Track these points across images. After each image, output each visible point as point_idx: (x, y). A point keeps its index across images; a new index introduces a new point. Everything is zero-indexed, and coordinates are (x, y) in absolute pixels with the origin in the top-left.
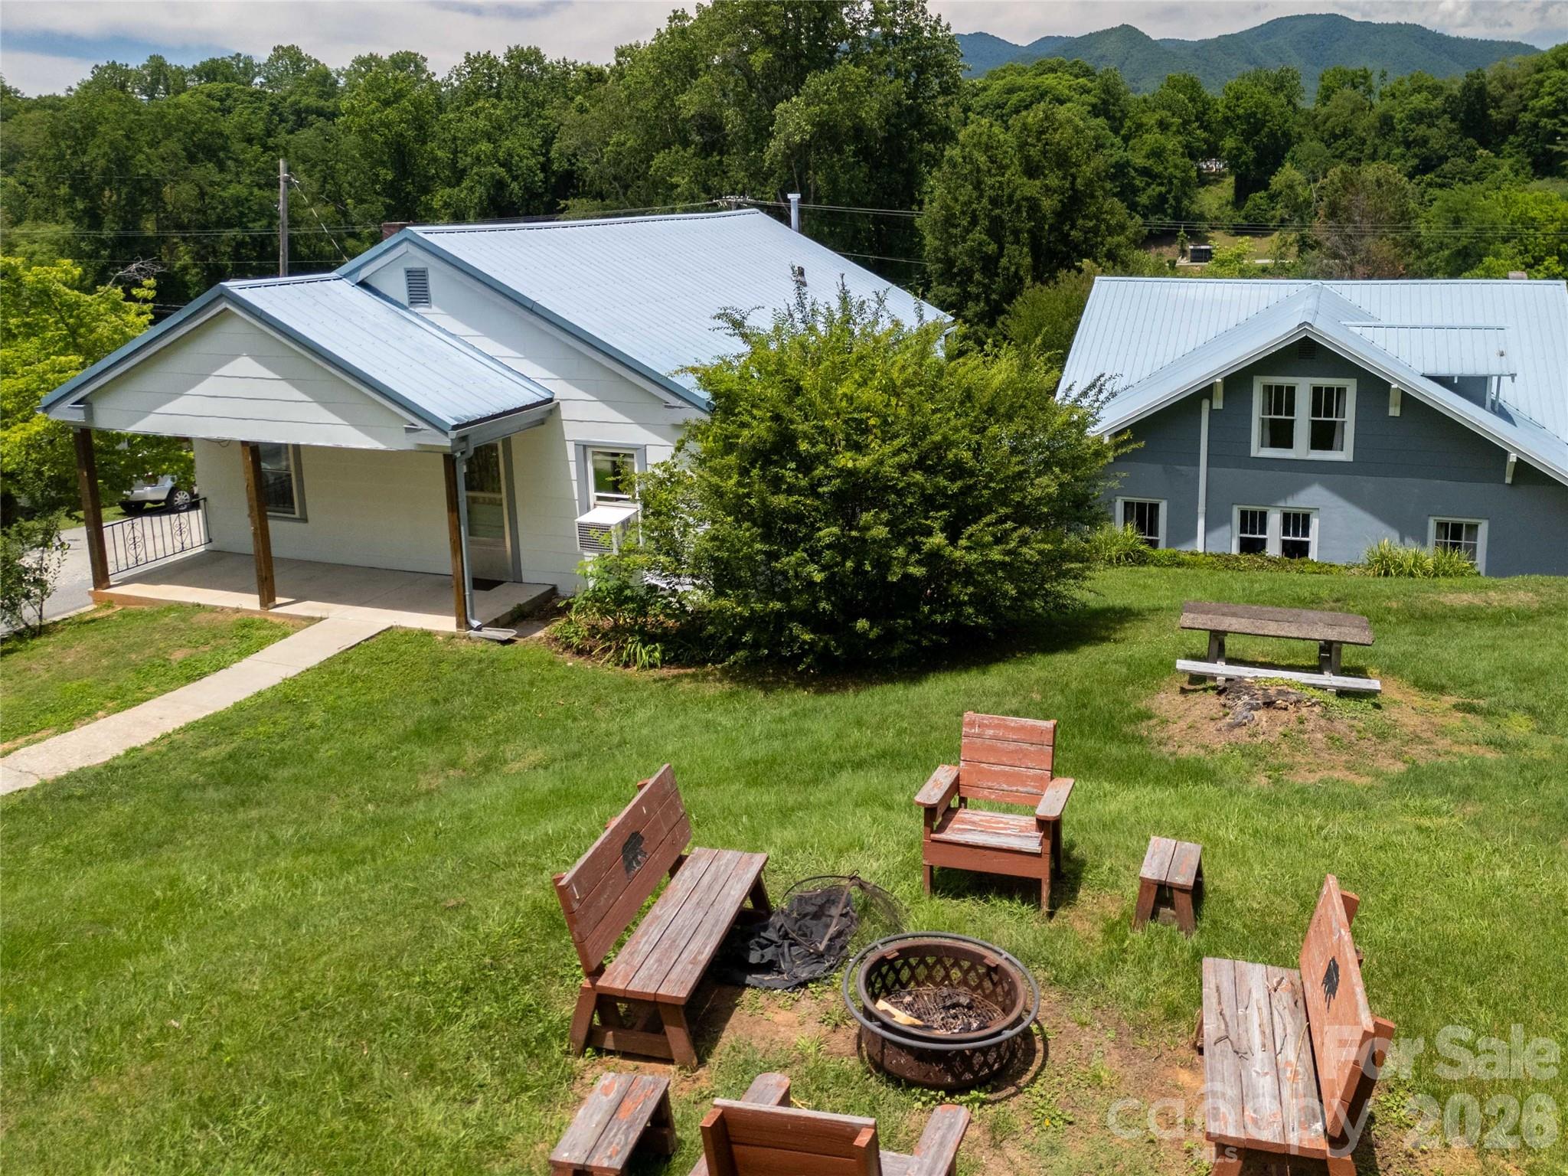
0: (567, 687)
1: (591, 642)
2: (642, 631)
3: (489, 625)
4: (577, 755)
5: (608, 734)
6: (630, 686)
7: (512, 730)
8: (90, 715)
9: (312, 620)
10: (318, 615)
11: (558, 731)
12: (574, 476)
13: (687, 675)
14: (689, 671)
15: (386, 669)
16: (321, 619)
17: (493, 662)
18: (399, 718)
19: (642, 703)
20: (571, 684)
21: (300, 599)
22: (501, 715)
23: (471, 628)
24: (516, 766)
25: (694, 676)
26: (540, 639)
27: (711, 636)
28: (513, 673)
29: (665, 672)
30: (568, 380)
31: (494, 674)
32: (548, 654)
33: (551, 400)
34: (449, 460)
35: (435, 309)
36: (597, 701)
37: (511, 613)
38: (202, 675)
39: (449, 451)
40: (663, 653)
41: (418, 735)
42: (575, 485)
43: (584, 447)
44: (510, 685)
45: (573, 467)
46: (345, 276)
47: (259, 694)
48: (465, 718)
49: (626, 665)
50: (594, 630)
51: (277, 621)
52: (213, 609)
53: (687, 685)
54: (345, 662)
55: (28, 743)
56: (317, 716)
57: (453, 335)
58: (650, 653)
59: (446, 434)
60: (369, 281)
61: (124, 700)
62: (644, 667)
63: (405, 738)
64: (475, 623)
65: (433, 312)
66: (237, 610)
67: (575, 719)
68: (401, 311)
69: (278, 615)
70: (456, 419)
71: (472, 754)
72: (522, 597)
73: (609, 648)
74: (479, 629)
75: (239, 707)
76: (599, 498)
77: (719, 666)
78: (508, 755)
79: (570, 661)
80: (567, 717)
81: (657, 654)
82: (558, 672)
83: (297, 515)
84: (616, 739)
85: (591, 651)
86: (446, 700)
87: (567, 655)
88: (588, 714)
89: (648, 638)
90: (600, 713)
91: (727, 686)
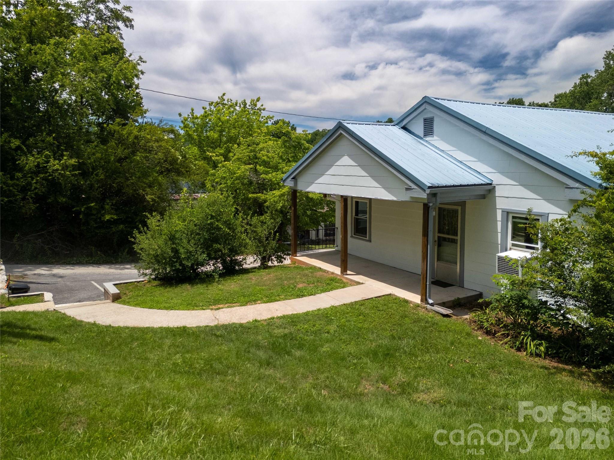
0: (474, 352)
1: (496, 328)
2: (532, 330)
3: (439, 304)
4: (467, 404)
5: (495, 396)
6: (519, 364)
7: (431, 369)
8: (255, 301)
9: (358, 283)
10: (361, 282)
11: (460, 380)
12: (499, 230)
13: (564, 370)
14: (566, 367)
15: (378, 313)
16: (362, 284)
17: (433, 324)
18: (371, 341)
19: (526, 381)
20: (477, 351)
21: (358, 274)
22: (427, 357)
23: (428, 304)
24: (422, 397)
25: (571, 372)
26: (467, 319)
27: (588, 346)
28: (443, 334)
29: (547, 362)
30: (502, 173)
31: (431, 332)
32: (468, 329)
33: (491, 184)
34: (426, 208)
35: (435, 138)
36: (492, 368)
37: (453, 302)
38: (303, 296)
39: (426, 202)
40: (547, 348)
41: (374, 355)
42: (499, 235)
43: (507, 213)
44: (439, 340)
45: (499, 224)
46: (397, 125)
47: (319, 310)
48: (405, 352)
49: (519, 350)
50: (499, 321)
51: (345, 280)
52: (325, 271)
53: (565, 378)
54: (362, 305)
55: (228, 307)
56: (332, 328)
57: (442, 151)
58: (537, 346)
59: (424, 191)
60: (407, 126)
61: (270, 299)
62: (531, 354)
63: (367, 355)
64: (431, 301)
65: (434, 140)
66: (333, 273)
67: (473, 376)
68: (419, 140)
69: (347, 279)
70: (431, 184)
71: (400, 377)
72: (461, 294)
73: (508, 335)
74: (432, 305)
75: (307, 314)
76: (513, 245)
77: (594, 371)
78: (421, 388)
79: (481, 337)
80: (468, 373)
81: (542, 348)
82: (471, 341)
83: (367, 239)
84: (501, 402)
85: (495, 333)
86: (400, 338)
87: (479, 333)
88: (484, 375)
89: (536, 336)
90: (493, 377)
91: (599, 389)
